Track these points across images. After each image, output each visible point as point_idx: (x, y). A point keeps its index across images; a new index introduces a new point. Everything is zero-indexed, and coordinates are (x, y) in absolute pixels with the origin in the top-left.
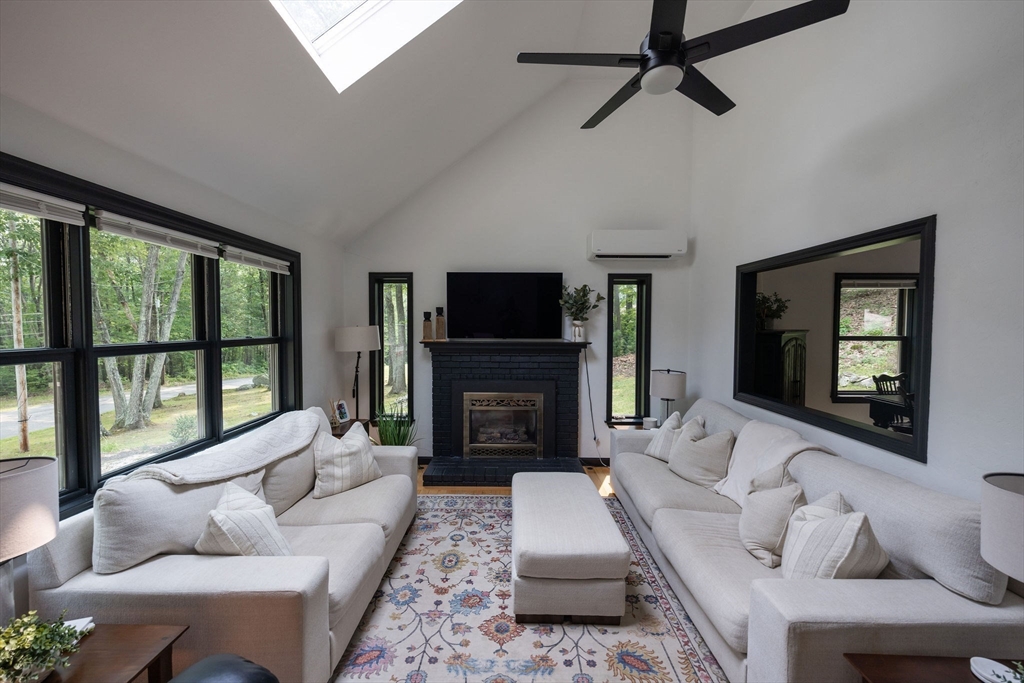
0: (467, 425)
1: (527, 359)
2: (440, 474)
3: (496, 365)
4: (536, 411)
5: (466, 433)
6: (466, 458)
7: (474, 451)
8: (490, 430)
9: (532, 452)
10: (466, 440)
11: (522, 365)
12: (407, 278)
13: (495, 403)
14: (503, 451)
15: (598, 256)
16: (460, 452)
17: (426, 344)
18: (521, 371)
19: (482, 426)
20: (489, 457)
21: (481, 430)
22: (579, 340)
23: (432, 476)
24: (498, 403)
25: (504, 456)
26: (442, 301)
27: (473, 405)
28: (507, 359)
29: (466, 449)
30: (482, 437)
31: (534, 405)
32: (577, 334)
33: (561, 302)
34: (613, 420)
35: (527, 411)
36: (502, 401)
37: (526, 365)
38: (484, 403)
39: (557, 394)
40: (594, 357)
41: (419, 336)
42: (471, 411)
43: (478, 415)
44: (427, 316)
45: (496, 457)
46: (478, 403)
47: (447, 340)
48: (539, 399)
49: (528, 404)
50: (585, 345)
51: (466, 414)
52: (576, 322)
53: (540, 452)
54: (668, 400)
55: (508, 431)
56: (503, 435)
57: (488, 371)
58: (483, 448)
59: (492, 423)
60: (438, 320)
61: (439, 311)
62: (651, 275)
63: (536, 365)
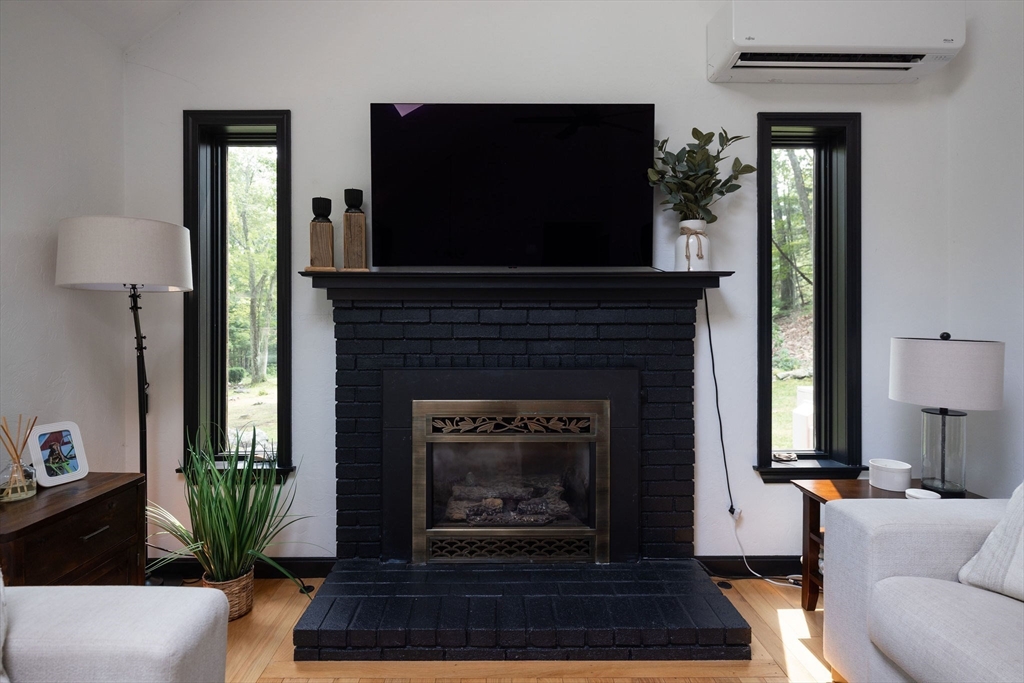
0: (420, 481)
1: (569, 315)
2: (343, 626)
3: (493, 333)
4: (591, 446)
5: (419, 502)
6: (419, 563)
7: (438, 546)
8: (477, 492)
9: (583, 546)
10: (419, 517)
11: (556, 332)
12: (274, 128)
13: (490, 426)
14: (509, 545)
15: (744, 56)
16: (404, 548)
17: (319, 279)
18: (553, 346)
19: (462, 481)
20: (475, 559)
21: (457, 490)
22: (697, 266)
23: (319, 633)
24: (498, 426)
25: (514, 558)
26: (360, 176)
27: (436, 430)
28: (515, 316)
29: (418, 541)
30: (459, 510)
31: (586, 430)
32: (693, 251)
33: (653, 176)
34: (775, 465)
35: (564, 445)
36: (509, 421)
37: (565, 332)
38: (464, 426)
39: (643, 400)
40: (728, 314)
41: (301, 259)
42: (431, 447)
43: (450, 455)
44: (322, 207)
45: (494, 559)
46: (449, 427)
47: (375, 269)
48: (601, 415)
49: (572, 426)
50: (712, 279)
51: (419, 453)
52: (690, 224)
53: (602, 546)
54: (944, 412)
55: (519, 491)
56: (510, 502)
57: (474, 347)
58: (461, 538)
59: (484, 475)
60: (348, 220)
61: (353, 198)
62: (859, 114)
63: (590, 332)
